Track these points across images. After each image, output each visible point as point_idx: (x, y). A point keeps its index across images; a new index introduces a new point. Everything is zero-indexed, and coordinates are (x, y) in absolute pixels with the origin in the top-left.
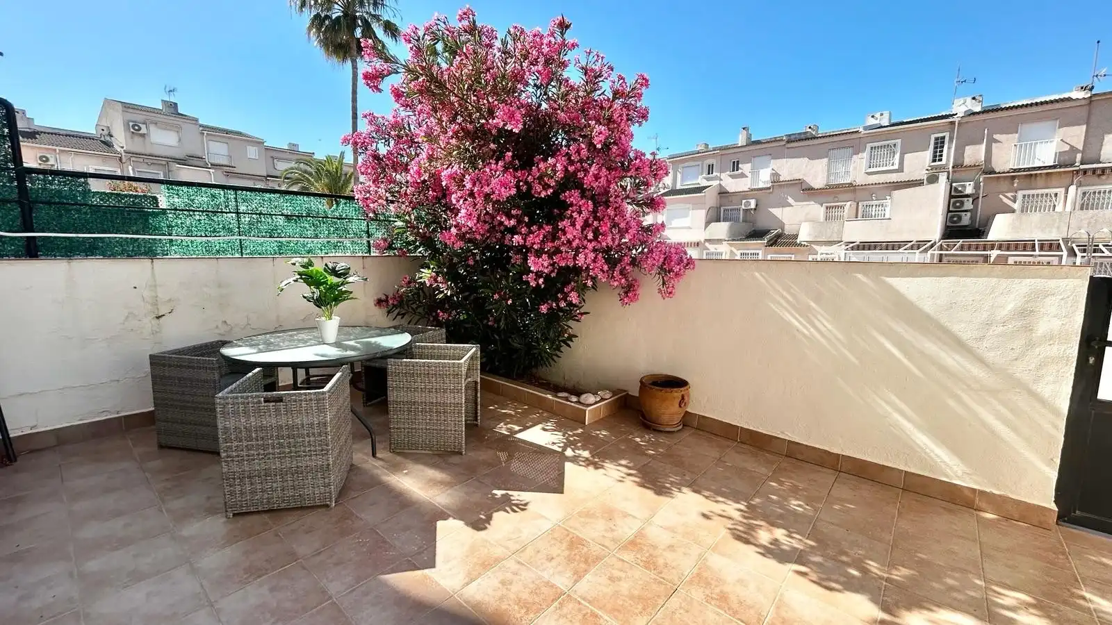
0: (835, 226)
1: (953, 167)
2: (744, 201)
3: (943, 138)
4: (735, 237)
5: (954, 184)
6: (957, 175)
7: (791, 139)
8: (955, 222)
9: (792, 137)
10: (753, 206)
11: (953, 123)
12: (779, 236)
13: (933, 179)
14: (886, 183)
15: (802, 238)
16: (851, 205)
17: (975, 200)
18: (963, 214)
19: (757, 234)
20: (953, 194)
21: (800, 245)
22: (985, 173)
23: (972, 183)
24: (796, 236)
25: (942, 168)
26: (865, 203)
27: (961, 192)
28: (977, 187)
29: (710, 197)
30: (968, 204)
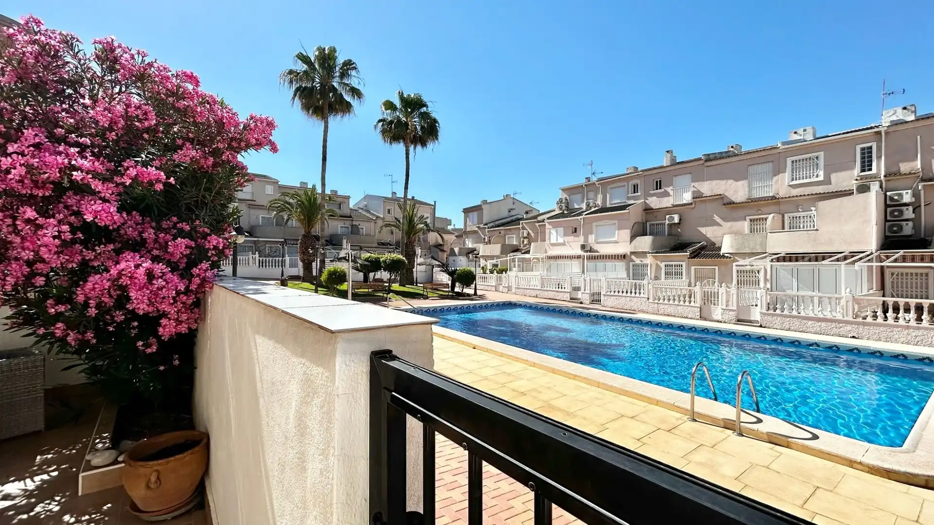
0: (758, 237)
1: (885, 176)
2: (667, 216)
3: (871, 148)
4: (658, 249)
5: (888, 193)
6: (892, 184)
7: (709, 158)
8: (895, 232)
9: (711, 156)
10: (676, 220)
11: (879, 133)
12: (703, 248)
13: (864, 189)
14: (812, 194)
15: (724, 250)
16: (774, 217)
17: (916, 208)
18: (904, 223)
19: (680, 247)
20: (888, 203)
21: (723, 256)
22: (923, 180)
23: (909, 191)
24: (720, 248)
25: (875, 177)
26: (791, 215)
27: (896, 200)
28: (916, 195)
29: (634, 214)
30: (909, 213)
